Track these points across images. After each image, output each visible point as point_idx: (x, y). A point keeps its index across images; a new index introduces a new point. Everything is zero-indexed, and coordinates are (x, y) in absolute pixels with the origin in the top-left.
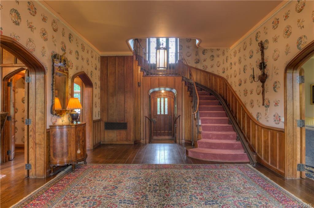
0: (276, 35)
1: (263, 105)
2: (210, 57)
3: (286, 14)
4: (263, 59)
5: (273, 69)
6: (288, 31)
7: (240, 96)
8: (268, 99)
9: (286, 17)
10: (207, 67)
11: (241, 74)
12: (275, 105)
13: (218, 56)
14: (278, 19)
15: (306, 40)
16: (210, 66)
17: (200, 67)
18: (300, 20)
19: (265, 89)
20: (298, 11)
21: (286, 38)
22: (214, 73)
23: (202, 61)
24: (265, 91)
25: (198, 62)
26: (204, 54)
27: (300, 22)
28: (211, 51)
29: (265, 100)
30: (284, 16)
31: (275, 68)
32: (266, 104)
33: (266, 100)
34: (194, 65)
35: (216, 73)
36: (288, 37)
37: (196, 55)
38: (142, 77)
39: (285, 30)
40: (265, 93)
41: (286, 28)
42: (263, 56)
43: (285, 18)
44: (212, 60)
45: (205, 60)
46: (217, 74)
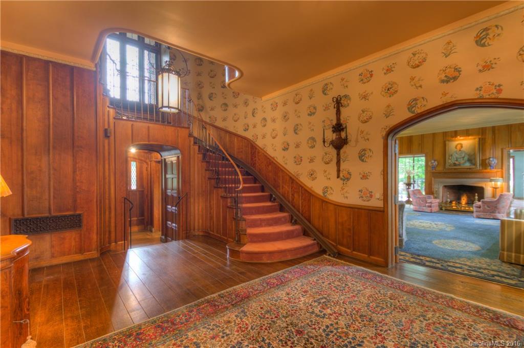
0: (366, 91)
1: (338, 177)
2: (222, 105)
3: (388, 67)
4: (338, 119)
5: (360, 133)
6: (391, 88)
7: (286, 164)
8: (347, 170)
9: (387, 70)
10: (216, 120)
11: (286, 135)
12: (361, 178)
13: (235, 106)
14: (372, 71)
15: (425, 103)
16: (222, 118)
17: (205, 117)
18: (415, 77)
19: (341, 157)
20: (412, 66)
21: (387, 97)
22: (227, 129)
23: (209, 109)
24: (341, 160)
25: (202, 110)
26: (211, 100)
27: (414, 81)
28: (223, 97)
29: (341, 172)
30: (383, 68)
31: (362, 132)
32: (343, 176)
33: (343, 171)
34: (195, 114)
35: (231, 129)
36: (390, 96)
37: (199, 99)
38: (112, 120)
39: (384, 87)
40: (341, 162)
41: (387, 85)
42: (340, 116)
43: (385, 71)
44: (225, 110)
45: (212, 109)
46: (234, 132)
